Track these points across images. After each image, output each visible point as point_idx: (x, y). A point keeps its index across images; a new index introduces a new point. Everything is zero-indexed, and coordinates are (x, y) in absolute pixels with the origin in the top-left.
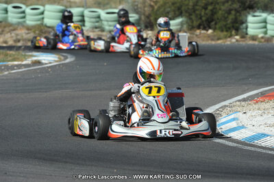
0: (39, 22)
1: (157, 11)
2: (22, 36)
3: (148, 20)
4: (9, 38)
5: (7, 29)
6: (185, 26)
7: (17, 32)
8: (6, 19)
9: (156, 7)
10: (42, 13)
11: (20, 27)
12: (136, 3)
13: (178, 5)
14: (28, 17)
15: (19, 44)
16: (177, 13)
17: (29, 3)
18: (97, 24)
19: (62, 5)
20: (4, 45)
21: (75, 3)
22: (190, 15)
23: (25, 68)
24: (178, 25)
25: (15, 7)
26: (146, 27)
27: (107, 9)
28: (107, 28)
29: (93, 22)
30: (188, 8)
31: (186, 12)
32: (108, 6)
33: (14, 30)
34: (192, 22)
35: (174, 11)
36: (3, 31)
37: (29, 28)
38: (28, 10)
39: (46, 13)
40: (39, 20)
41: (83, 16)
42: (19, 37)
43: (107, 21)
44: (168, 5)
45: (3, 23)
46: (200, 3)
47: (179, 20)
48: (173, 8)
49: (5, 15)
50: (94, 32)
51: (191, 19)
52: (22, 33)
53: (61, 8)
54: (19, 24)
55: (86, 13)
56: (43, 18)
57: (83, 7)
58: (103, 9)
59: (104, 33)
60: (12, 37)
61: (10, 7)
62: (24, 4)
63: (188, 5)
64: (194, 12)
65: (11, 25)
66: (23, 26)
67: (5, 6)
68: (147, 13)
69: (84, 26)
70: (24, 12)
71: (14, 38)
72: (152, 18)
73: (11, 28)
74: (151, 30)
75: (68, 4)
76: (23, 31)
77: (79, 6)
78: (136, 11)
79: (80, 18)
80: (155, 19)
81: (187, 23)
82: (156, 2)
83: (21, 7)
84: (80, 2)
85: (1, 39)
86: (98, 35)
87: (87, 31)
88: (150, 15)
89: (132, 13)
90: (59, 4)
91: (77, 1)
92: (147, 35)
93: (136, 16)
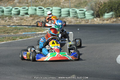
2: (43, 21)
3: (97, 13)
5: (36, 18)
6: (114, 16)
7: (41, 19)
8: (36, 13)
9: (101, 8)
11: (42, 17)
12: (92, 6)
13: (111, 6)
14: (45, 12)
16: (110, 10)
17: (45, 6)
18: (75, 15)
20: (35, 25)
21: (66, 6)
22: (117, 11)
23: (44, 35)
24: (111, 15)
25: (39, 8)
26: (97, 16)
27: (80, 8)
28: (80, 17)
29: (74, 14)
30: (115, 8)
31: (114, 9)
32: (80, 7)
33: (39, 18)
34: (117, 14)
35: (109, 9)
36: (34, 19)
38: (45, 10)
39: (53, 10)
43: (80, 14)
44: (106, 7)
45: (34, 15)
47: (111, 13)
48: (108, 8)
49: (35, 12)
50: (74, 19)
51: (116, 12)
53: (60, 8)
54: (41, 15)
55: (71, 10)
57: (69, 8)
58: (78, 9)
59: (78, 19)
61: (37, 8)
62: (43, 7)
63: (115, 6)
64: (118, 9)
65: (38, 16)
66: (43, 16)
67: (35, 7)
68: (97, 10)
69: (70, 16)
70: (43, 10)
72: (99, 12)
73: (38, 17)
74: (99, 18)
75: (63, 7)
76: (43, 19)
77: (67, 8)
78: (92, 9)
79: (68, 13)
80: (101, 13)
81: (115, 14)
82: (101, 6)
83: (42, 8)
84: (68, 6)
85: (34, 22)
86: (76, 20)
87: (71, 18)
88: (98, 11)
89: (90, 10)
90: (59, 7)
91: (66, 5)
92: (97, 20)
93: (92, 12)
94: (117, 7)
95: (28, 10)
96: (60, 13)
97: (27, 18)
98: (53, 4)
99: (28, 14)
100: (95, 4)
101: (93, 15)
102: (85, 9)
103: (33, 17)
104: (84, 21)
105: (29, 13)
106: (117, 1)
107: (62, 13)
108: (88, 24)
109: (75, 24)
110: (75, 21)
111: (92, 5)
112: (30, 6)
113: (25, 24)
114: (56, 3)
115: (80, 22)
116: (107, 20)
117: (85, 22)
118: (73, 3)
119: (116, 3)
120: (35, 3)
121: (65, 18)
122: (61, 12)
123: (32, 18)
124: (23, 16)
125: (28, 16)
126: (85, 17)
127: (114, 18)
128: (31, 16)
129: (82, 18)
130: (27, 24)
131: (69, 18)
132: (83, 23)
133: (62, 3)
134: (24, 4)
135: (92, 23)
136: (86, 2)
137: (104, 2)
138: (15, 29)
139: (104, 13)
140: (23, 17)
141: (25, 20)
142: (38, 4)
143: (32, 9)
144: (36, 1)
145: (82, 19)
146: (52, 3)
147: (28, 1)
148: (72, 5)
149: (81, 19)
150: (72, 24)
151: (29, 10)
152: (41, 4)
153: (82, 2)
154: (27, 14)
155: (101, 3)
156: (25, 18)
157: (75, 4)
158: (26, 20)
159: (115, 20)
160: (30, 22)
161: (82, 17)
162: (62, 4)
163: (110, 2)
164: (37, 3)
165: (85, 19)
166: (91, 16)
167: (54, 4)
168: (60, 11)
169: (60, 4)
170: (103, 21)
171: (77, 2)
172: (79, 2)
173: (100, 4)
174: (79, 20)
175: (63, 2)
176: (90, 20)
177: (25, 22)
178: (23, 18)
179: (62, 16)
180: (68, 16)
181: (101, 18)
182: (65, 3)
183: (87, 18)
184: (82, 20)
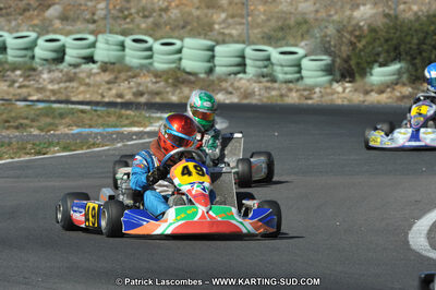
0: (173, 66)
1: (361, 51)
2: (147, 87)
3: (346, 66)
4: (126, 90)
5: (123, 76)
6: (405, 78)
7: (139, 80)
8: (123, 57)
9: (360, 45)
10: (180, 51)
11: (145, 71)
12: (328, 39)
13: (394, 42)
14: (156, 57)
15: (143, 100)
16: (392, 54)
17: (158, 34)
18: (265, 70)
19: (211, 40)
20: (119, 100)
21: (231, 35)
22: (415, 58)
23: (149, 137)
24: (393, 74)
25: (135, 41)
26: (343, 77)
27: (282, 46)
28: (281, 76)
29: (260, 67)
30: (410, 48)
31: (407, 53)
32: (284, 42)
33: (135, 76)
34: (416, 70)
35: (388, 52)
37: (157, 75)
38: (157, 46)
39: (184, 50)
40: (173, 62)
41: (243, 57)
42: (141, 88)
43: (282, 66)
44: (378, 42)
45: (117, 66)
46: (428, 41)
47: (395, 67)
48: (386, 47)
49: (121, 53)
50: (260, 82)
51: (414, 65)
52: (147, 81)
53: (209, 43)
54: (142, 67)
55: (249, 52)
56: (180, 59)
57: (243, 42)
58: (276, 47)
59: (276, 85)
60: (130, 88)
61: (128, 41)
62: (150, 36)
63: (410, 43)
64: (420, 53)
65: (130, 68)
66: (149, 71)
67: (121, 38)
68: (344, 55)
69: (245, 72)
70: (150, 49)
71: (134, 90)
72: (353, 63)
73: (130, 73)
74: (350, 82)
75: (220, 38)
76: (148, 79)
77: (237, 42)
78: (327, 52)
79: (238, 60)
80: (358, 64)
81: (408, 70)
82: (359, 38)
83: (146, 42)
84: (240, 36)
85: (114, 92)
86: (267, 88)
87: (248, 80)
88: (349, 57)
89: (320, 54)
90: (206, 37)
91: (234, 32)
92: (344, 89)
93: (327, 59)
94: (419, 44)
95: (93, 45)
96: (209, 61)
97: (90, 75)
98: (183, 27)
99: (94, 62)
100: (338, 31)
101: (329, 70)
102: (302, 47)
103: (112, 71)
104: (297, 91)
105: (96, 58)
106: (417, 25)
107: (218, 60)
108: (310, 102)
109: (265, 100)
110: (262, 92)
111: (326, 36)
112: (103, 32)
113: (80, 98)
114: (195, 24)
115: (282, 96)
116: (381, 92)
117: (302, 95)
118: (258, 25)
119: (416, 31)
120: (122, 22)
121: (226, 80)
122: (213, 57)
123: (107, 77)
124: (76, 66)
125: (94, 68)
126: (302, 78)
127: (404, 85)
128: (105, 67)
129: (291, 82)
130: (88, 97)
131: (243, 81)
132: (293, 98)
133: (220, 24)
134: (79, 25)
135: (327, 100)
136: (306, 22)
137: (369, 26)
138: (47, 115)
139: (371, 64)
140: (77, 70)
141: (82, 83)
142: (131, 26)
143: (107, 43)
144: (126, 13)
145: (291, 85)
146: (181, 23)
147: (94, 14)
148: (256, 31)
149: (284, 86)
150: (254, 101)
151: (98, 45)
152: (143, 26)
153: (292, 22)
154: (90, 59)
155: (360, 28)
156: (82, 75)
157: (266, 30)
158: (87, 80)
159: (407, 90)
160: (100, 91)
161: (289, 77)
162: (217, 27)
163: (391, 24)
164: (128, 20)
165: (300, 85)
166: (320, 73)
167: (189, 27)
168: (210, 53)
169: (212, 30)
170: (367, 93)
171: (273, 23)
172: (280, 23)
173: (357, 33)
174: (279, 89)
175: (224, 21)
176: (317, 90)
177: (82, 88)
178: (75, 73)
179: (219, 70)
180: (239, 73)
181: (359, 82)
182: (229, 26)
183: (308, 81)
184: (290, 90)
